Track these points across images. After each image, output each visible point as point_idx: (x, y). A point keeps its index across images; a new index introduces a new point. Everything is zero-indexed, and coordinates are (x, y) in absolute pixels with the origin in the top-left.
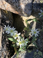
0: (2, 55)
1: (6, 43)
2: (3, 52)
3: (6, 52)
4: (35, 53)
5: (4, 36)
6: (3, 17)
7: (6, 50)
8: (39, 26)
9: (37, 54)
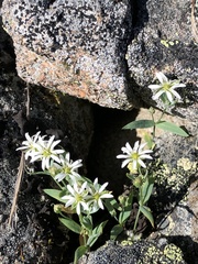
0: (19, 254)
1: (38, 210)
2: (25, 243)
3: (35, 245)
4: (151, 251)
5: (30, 180)
6: (39, 115)
7: (36, 237)
8: (182, 148)
9: (160, 256)
